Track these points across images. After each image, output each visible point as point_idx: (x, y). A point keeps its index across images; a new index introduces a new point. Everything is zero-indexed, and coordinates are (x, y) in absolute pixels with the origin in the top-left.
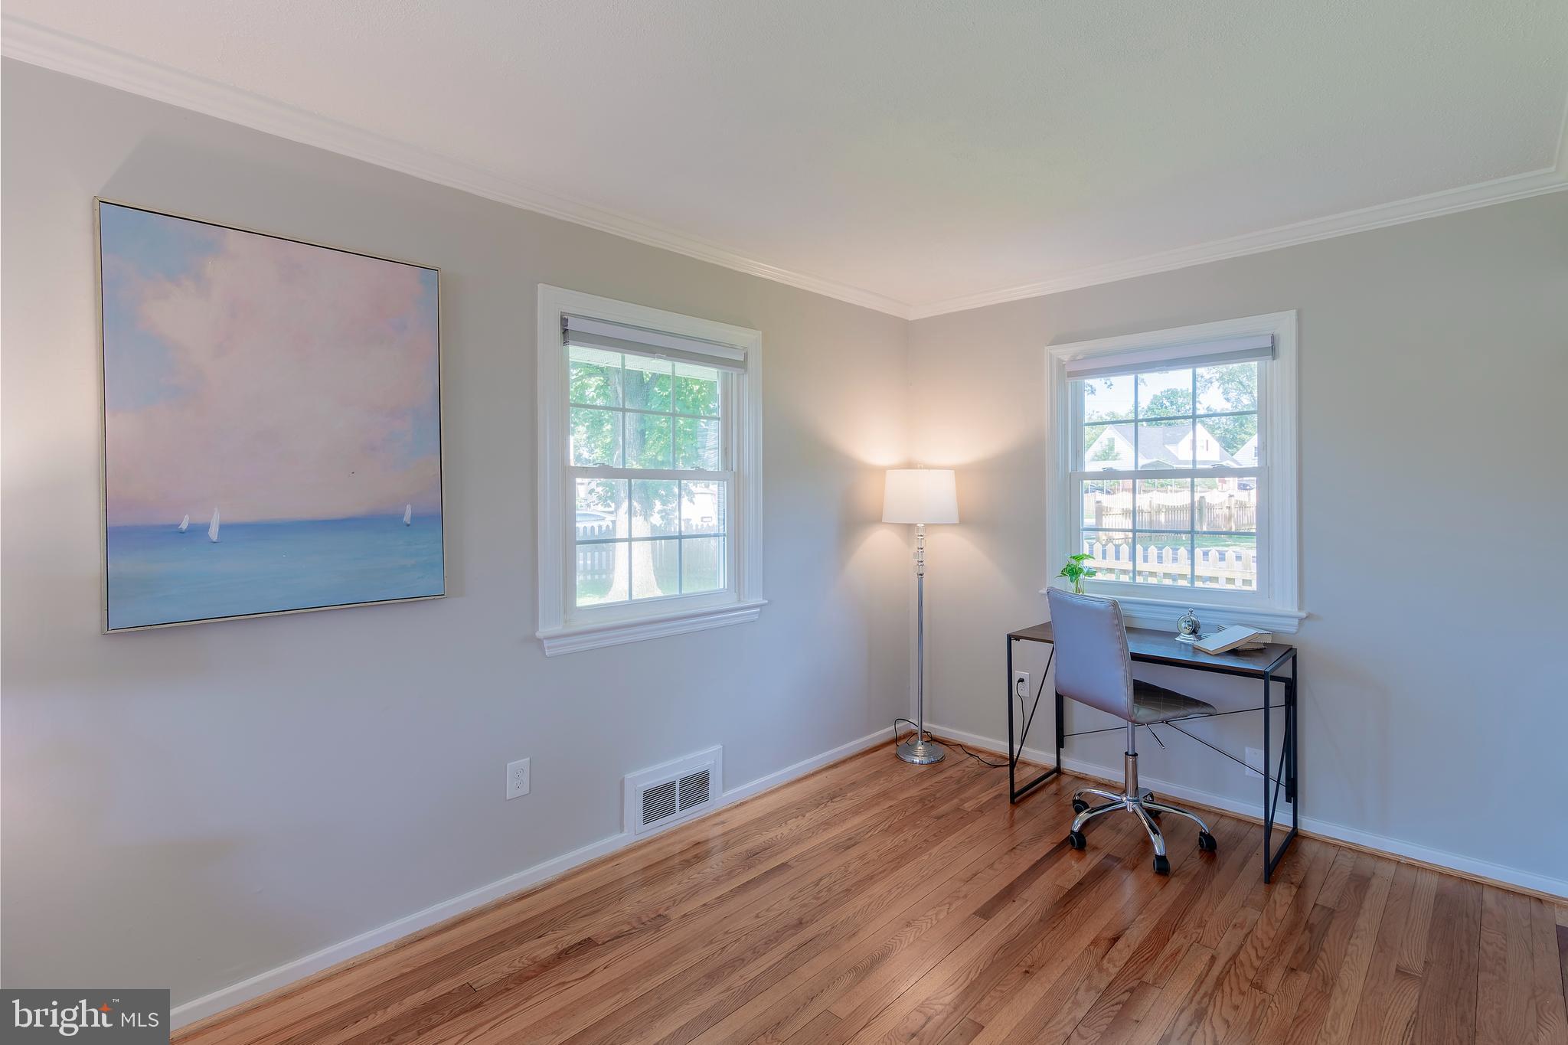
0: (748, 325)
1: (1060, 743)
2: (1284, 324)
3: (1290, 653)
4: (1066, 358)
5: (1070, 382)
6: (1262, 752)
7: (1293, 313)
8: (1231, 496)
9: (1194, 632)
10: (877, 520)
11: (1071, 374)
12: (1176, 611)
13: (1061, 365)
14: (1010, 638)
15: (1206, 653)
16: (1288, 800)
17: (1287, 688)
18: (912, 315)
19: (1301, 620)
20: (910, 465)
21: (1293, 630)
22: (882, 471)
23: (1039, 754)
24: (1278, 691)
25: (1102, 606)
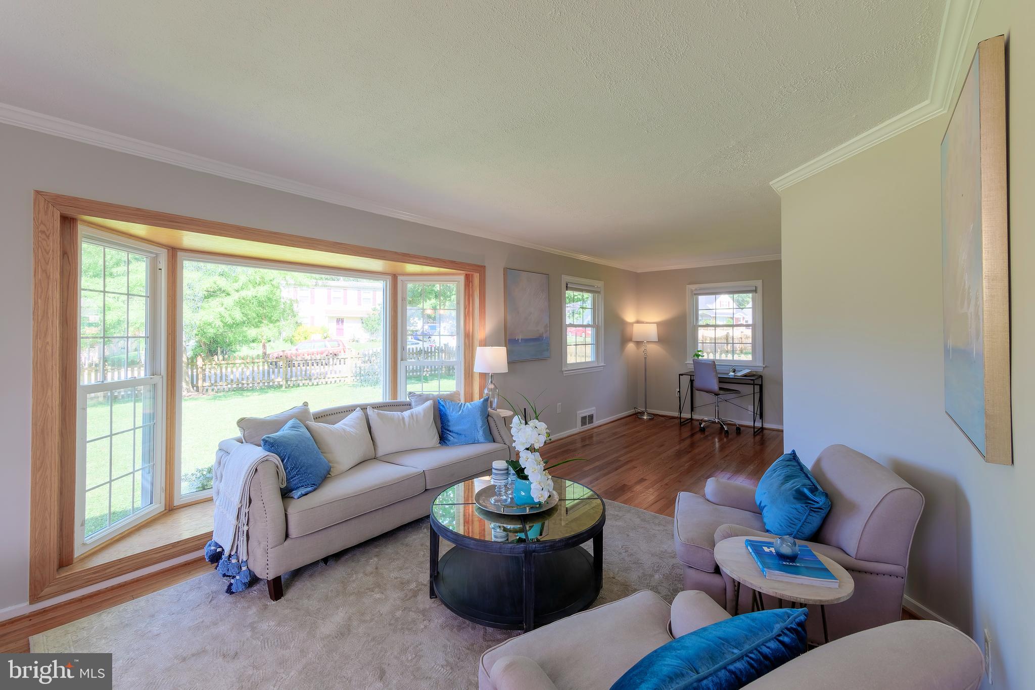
0: (599, 280)
1: (692, 410)
2: (759, 283)
3: (761, 377)
4: (694, 289)
5: (695, 297)
6: (753, 407)
7: (761, 280)
8: (742, 332)
9: (734, 372)
10: (630, 340)
11: (695, 294)
12: (728, 367)
13: (692, 291)
14: (680, 375)
15: (738, 376)
16: (760, 419)
17: (760, 387)
18: (639, 271)
19: (764, 367)
20: (638, 322)
21: (761, 371)
22: (632, 324)
23: (686, 415)
24: (757, 388)
25: (711, 362)
